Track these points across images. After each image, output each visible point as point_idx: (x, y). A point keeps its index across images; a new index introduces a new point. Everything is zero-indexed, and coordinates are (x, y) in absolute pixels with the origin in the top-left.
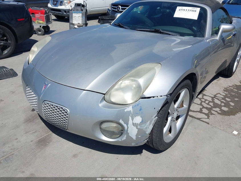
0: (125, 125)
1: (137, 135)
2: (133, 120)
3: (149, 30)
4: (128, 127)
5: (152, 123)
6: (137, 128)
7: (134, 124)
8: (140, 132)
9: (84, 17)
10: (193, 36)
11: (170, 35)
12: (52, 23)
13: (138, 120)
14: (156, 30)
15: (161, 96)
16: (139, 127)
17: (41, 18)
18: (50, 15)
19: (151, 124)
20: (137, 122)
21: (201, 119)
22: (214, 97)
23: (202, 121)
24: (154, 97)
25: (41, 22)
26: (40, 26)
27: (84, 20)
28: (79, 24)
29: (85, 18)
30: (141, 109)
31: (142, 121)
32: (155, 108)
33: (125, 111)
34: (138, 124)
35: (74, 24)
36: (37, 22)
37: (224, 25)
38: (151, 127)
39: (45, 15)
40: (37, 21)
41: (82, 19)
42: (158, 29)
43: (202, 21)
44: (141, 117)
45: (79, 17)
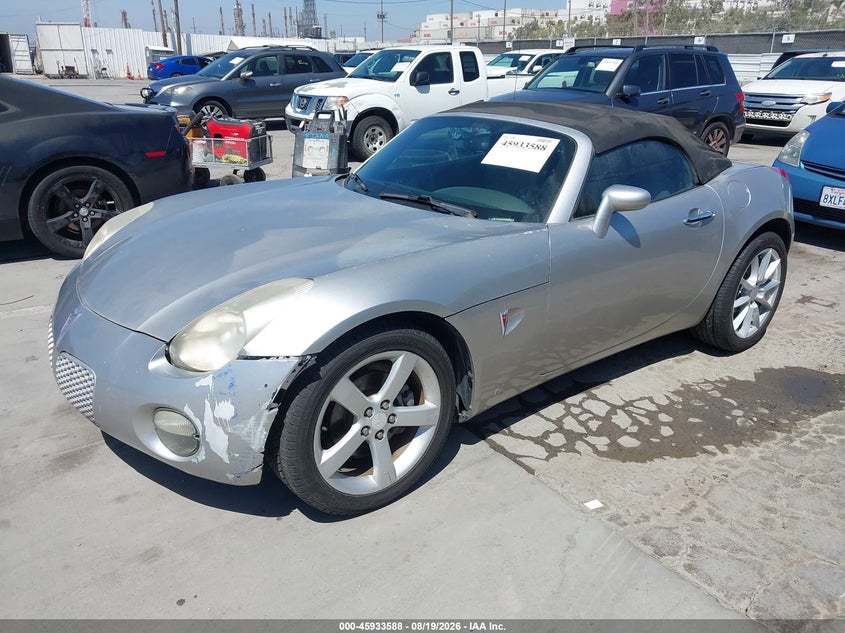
0: (197, 422)
1: (229, 451)
2: (213, 408)
3: (407, 197)
4: (204, 427)
5: (262, 423)
6: (226, 432)
7: (218, 421)
8: (235, 443)
9: (335, 152)
10: (512, 218)
11: (449, 213)
12: (272, 161)
13: (226, 410)
14: (421, 198)
15: (288, 357)
16: (229, 429)
17: (237, 149)
18: (268, 141)
19: (259, 425)
20: (223, 417)
21: (520, 459)
22: (622, 408)
23: (521, 464)
24: (268, 358)
25: (237, 158)
26: (235, 172)
27: (335, 158)
28: (319, 171)
29: (337, 154)
30: (232, 385)
31: (236, 415)
32: (266, 386)
33: (197, 384)
34: (225, 420)
35: (304, 170)
36: (227, 159)
37: (617, 189)
38: (261, 432)
39: (250, 140)
40: (227, 155)
41: (330, 157)
42: (427, 196)
43: (551, 179)
44: (233, 403)
45: (322, 150)
